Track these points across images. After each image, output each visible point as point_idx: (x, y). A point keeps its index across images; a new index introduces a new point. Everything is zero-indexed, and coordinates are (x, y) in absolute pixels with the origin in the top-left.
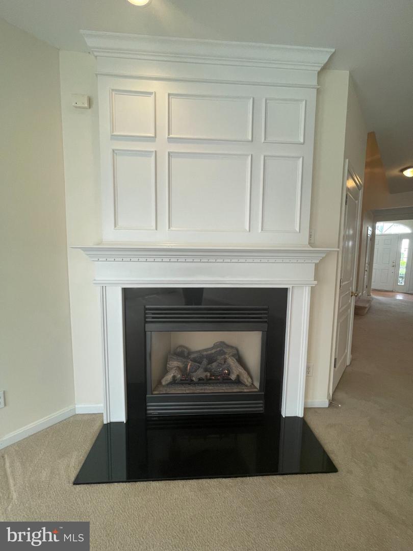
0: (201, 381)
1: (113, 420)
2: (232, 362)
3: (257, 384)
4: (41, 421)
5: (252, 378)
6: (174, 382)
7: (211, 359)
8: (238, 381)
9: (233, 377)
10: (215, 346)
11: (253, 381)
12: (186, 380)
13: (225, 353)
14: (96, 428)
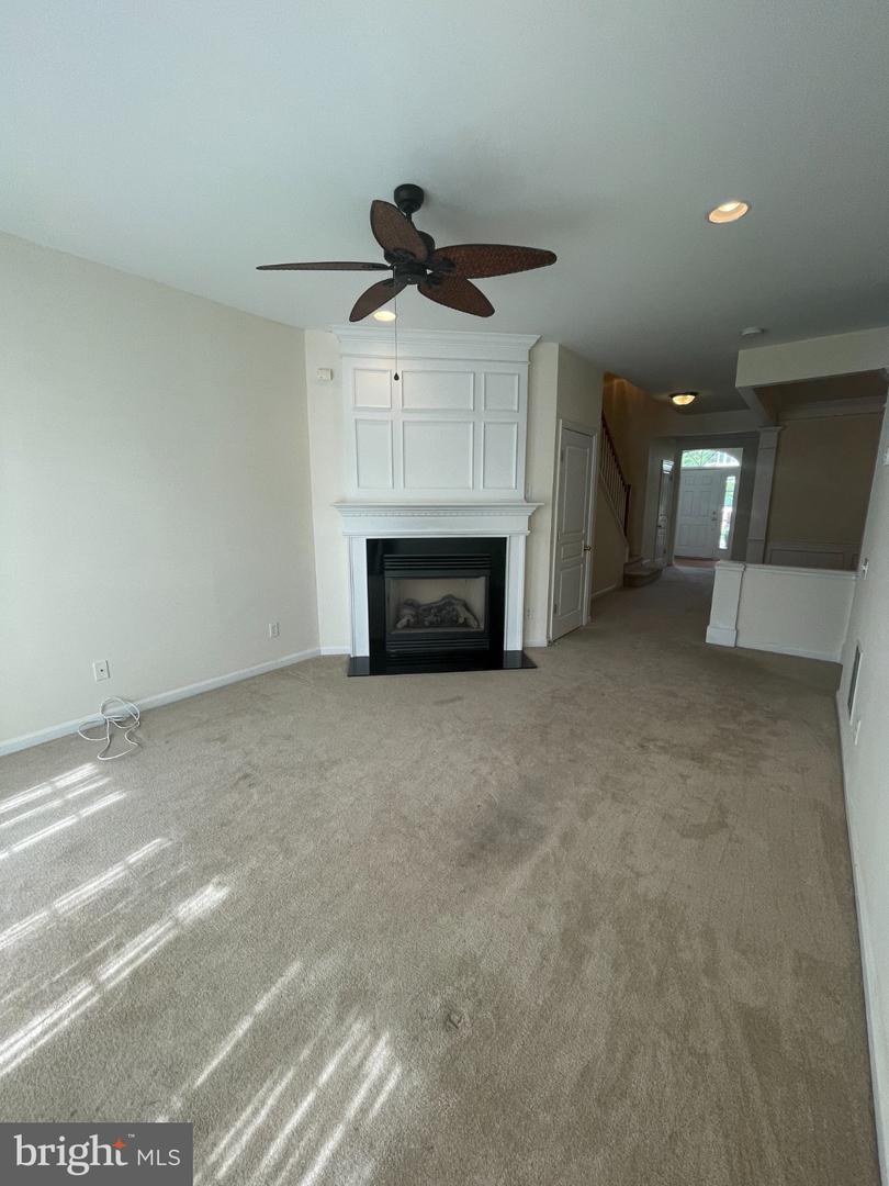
0: (432, 625)
1: (358, 655)
2: (460, 609)
3: (482, 627)
4: (294, 655)
5: (478, 621)
6: (408, 626)
7: (440, 609)
8: (465, 624)
9: (461, 620)
10: (444, 599)
11: (479, 624)
12: (419, 623)
13: (453, 604)
14: (346, 658)
